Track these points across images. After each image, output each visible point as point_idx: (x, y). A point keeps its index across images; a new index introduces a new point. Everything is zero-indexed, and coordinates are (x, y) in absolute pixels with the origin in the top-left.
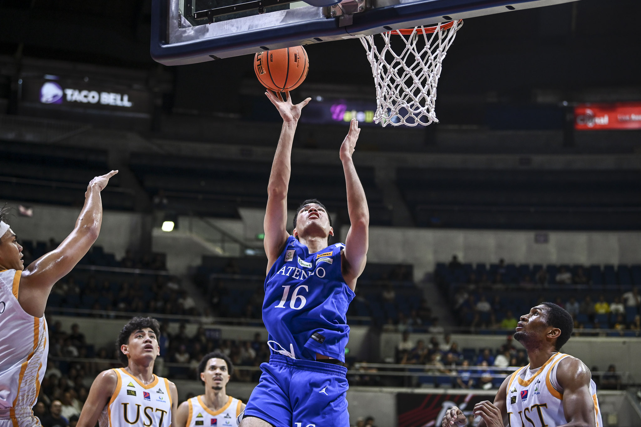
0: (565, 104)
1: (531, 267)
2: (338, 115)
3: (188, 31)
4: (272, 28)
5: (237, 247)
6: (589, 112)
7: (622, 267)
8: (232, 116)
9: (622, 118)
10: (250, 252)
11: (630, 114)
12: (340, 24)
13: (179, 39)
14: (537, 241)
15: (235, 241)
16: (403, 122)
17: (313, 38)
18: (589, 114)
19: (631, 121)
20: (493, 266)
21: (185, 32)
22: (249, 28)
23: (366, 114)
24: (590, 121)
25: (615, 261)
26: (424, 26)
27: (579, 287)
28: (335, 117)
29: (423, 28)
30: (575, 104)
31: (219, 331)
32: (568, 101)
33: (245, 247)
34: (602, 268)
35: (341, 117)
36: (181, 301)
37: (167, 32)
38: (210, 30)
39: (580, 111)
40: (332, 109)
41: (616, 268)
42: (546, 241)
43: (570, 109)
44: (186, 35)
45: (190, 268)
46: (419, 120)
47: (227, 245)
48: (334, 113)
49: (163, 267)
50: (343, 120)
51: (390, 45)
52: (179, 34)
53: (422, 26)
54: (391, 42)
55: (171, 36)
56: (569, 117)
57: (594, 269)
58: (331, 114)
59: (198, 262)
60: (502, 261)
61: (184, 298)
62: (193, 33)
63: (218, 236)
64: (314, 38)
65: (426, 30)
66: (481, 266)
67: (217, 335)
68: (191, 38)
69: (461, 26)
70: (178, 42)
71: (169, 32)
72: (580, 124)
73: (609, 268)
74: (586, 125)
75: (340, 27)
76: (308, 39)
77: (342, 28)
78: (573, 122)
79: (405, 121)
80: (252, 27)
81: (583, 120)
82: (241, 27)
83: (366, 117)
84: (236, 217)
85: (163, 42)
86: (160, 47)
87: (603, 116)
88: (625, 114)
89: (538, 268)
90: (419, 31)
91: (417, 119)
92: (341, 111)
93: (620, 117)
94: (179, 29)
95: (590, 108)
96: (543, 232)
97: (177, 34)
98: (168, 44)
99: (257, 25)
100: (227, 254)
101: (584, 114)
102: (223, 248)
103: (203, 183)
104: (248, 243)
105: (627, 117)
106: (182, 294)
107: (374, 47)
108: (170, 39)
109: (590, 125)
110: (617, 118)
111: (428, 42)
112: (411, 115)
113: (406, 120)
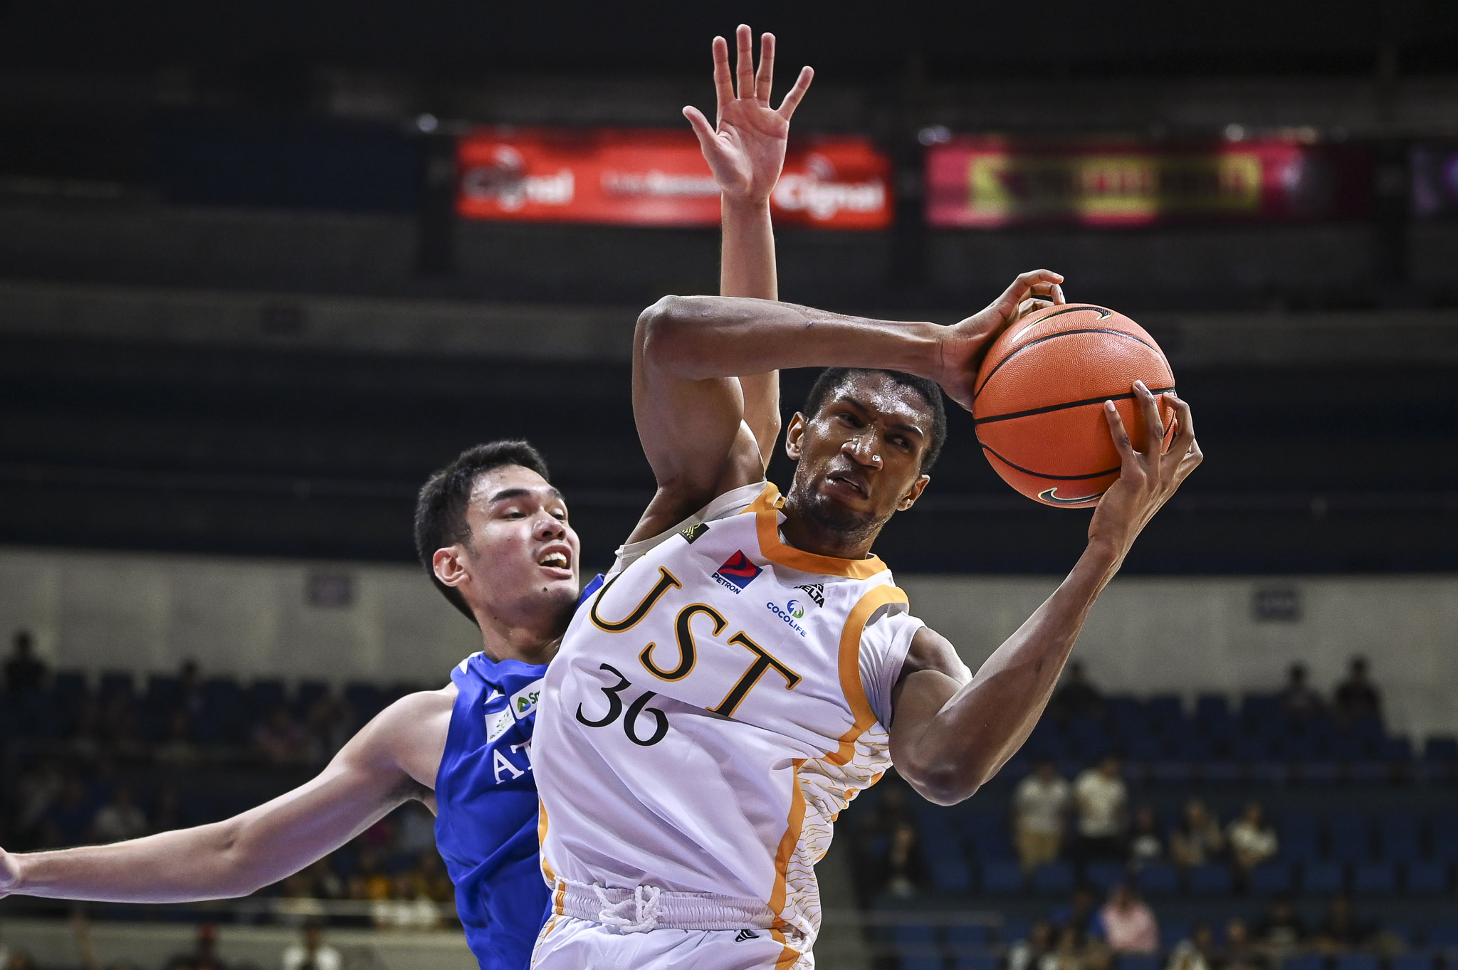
0: (427, 124)
1: (294, 686)
6: (507, 156)
9: (617, 184)
11: (643, 169)
14: (315, 597)
18: (507, 164)
19: (643, 196)
20: (159, 683)
24: (511, 188)
30: (459, 128)
32: (439, 115)
39: (474, 152)
42: (345, 598)
43: (443, 145)
56: (438, 171)
60: (190, 668)
66: (116, 682)
72: (476, 200)
74: (494, 203)
78: (452, 191)
81: (485, 185)
87: (554, 173)
88: (631, 168)
93: (615, 180)
95: (511, 143)
96: (334, 569)
101: (490, 164)
105: (631, 182)
109: (510, 202)
110: (600, 181)
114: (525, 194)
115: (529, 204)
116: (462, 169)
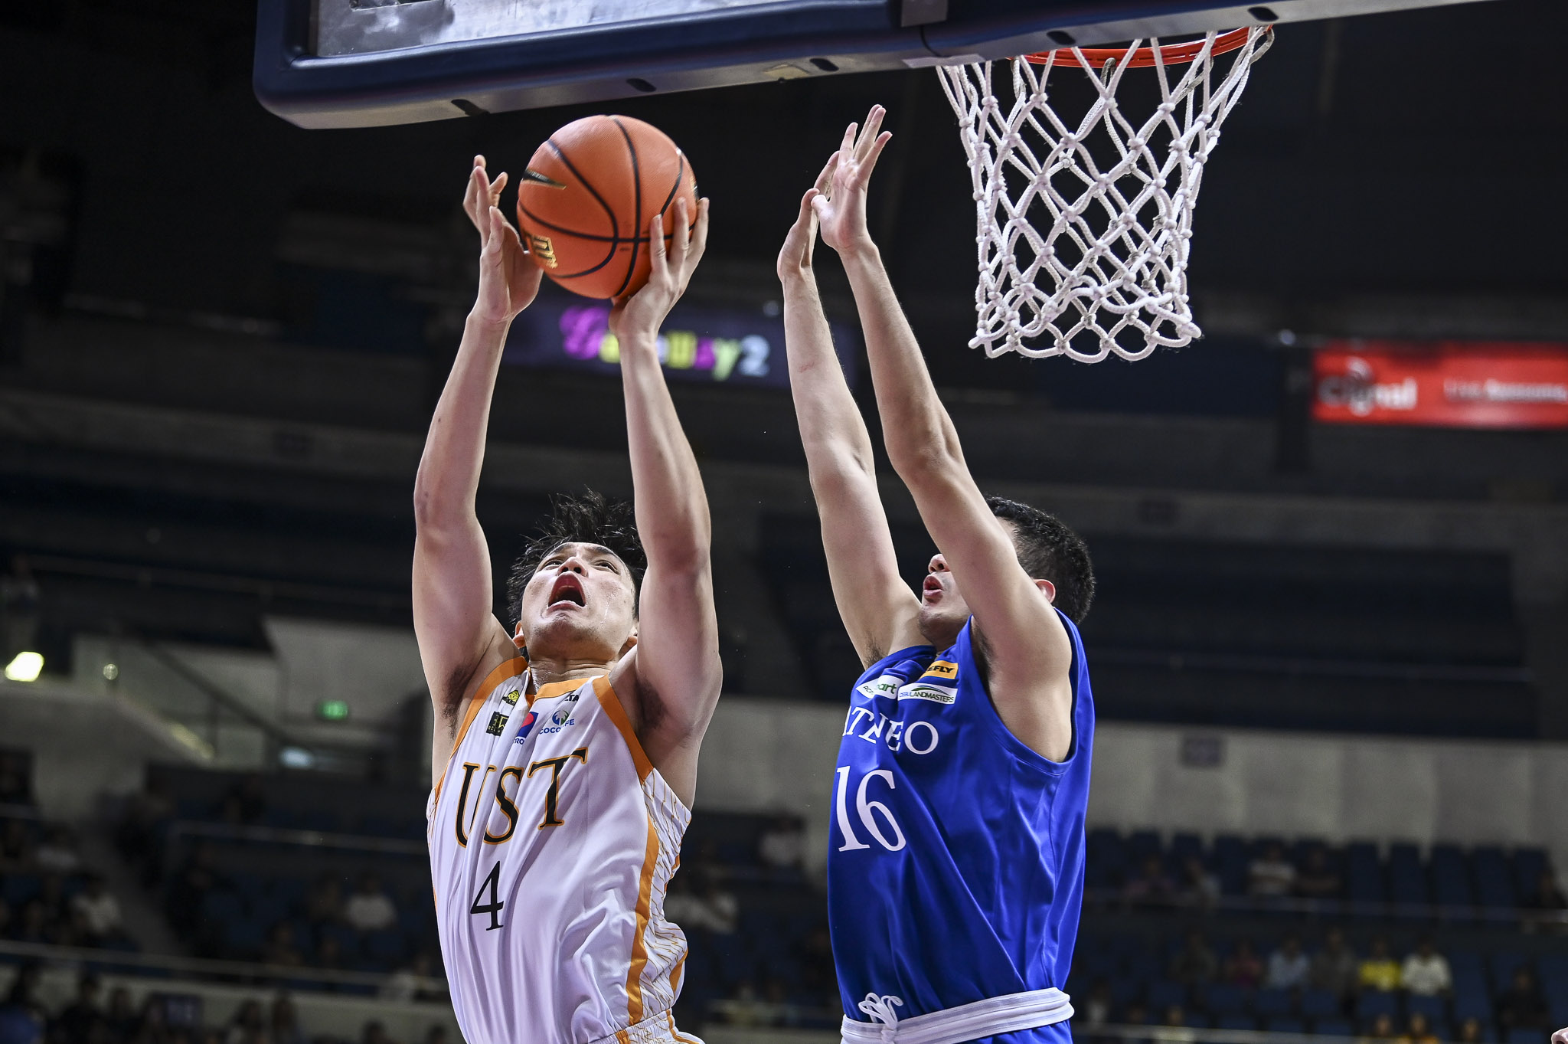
0: (1287, 338)
1: (1167, 840)
2: (585, 341)
3: (383, 19)
4: (672, 21)
5: (254, 739)
6: (1358, 367)
7: (1445, 852)
8: (250, 326)
9: (1458, 391)
10: (296, 758)
11: (1482, 379)
12: (904, 17)
13: (352, 41)
14: (1188, 758)
15: (252, 719)
16: (1063, 346)
17: (808, 59)
18: (1359, 374)
19: (1484, 401)
21: (372, 20)
22: (592, 16)
23: (670, 340)
24: (1361, 396)
25: (1422, 830)
26: (1162, 41)
27: (1312, 906)
28: (572, 345)
29: (1155, 48)
30: (1316, 342)
31: (196, 1001)
32: (1296, 331)
33: (281, 740)
34: (1384, 852)
35: (591, 346)
36: (82, 903)
37: (311, 19)
38: (458, 18)
39: (1329, 363)
40: (566, 320)
41: (1425, 854)
42: (1214, 759)
43: (1301, 357)
44: (376, 29)
45: (104, 799)
46: (1113, 341)
47: (225, 733)
48: (570, 333)
49: (22, 792)
50: (597, 358)
51: (1045, 96)
52: (353, 25)
53: (1154, 41)
54: (1050, 85)
55: (324, 30)
56: (1296, 380)
57: (1359, 852)
58: (563, 337)
59: (131, 782)
61: (94, 896)
62: (400, 25)
63: (199, 704)
64: (813, 61)
65: (1165, 55)
67: (188, 1014)
68: (391, 40)
69: (1266, 46)
70: (347, 52)
71: (317, 16)
72: (1330, 404)
73: (1404, 851)
74: (1345, 408)
75: (903, 25)
76: (791, 62)
77: (910, 30)
78: (1309, 397)
79: (1068, 344)
80: (603, 13)
81: (1337, 392)
82: (565, 12)
83: (671, 350)
84: (257, 645)
85: (299, 49)
86: (288, 65)
87: (1400, 382)
88: (1468, 377)
89: (1187, 842)
90: (1144, 55)
91: (1108, 340)
92: (593, 329)
93: (1453, 387)
94: (354, 10)
95: (1362, 355)
96: (1208, 733)
97: (345, 25)
98: (314, 55)
99: (619, 9)
100: (226, 762)
101: (1343, 374)
102: (212, 742)
103: (154, 536)
104: (292, 730)
105: (1471, 390)
106: (87, 881)
107: (989, 100)
108: (321, 40)
109: (1360, 407)
110: (1442, 389)
111: (1171, 91)
112: (1090, 324)
113: (1071, 342)
114: (1374, 401)
115: (1377, 408)
116: (1317, 378)
